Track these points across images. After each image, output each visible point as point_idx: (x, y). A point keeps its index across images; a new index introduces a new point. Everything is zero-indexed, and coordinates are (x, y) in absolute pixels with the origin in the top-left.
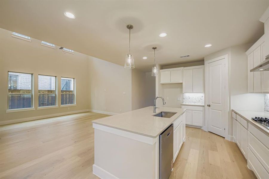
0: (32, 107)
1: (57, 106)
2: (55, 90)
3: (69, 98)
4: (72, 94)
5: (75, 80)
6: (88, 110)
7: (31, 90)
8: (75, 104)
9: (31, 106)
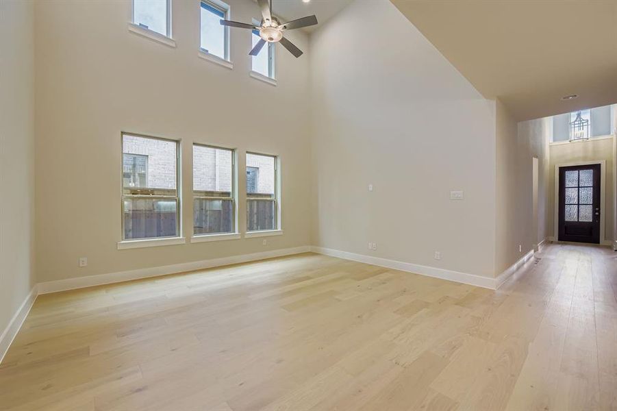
0: (179, 236)
1: (237, 233)
2: (230, 191)
3: (257, 213)
4: (271, 201)
5: (279, 161)
6: (309, 248)
7: (173, 191)
8: (279, 229)
9: (177, 231)
